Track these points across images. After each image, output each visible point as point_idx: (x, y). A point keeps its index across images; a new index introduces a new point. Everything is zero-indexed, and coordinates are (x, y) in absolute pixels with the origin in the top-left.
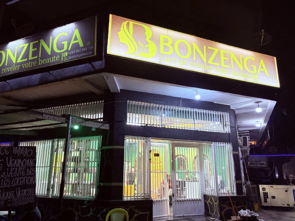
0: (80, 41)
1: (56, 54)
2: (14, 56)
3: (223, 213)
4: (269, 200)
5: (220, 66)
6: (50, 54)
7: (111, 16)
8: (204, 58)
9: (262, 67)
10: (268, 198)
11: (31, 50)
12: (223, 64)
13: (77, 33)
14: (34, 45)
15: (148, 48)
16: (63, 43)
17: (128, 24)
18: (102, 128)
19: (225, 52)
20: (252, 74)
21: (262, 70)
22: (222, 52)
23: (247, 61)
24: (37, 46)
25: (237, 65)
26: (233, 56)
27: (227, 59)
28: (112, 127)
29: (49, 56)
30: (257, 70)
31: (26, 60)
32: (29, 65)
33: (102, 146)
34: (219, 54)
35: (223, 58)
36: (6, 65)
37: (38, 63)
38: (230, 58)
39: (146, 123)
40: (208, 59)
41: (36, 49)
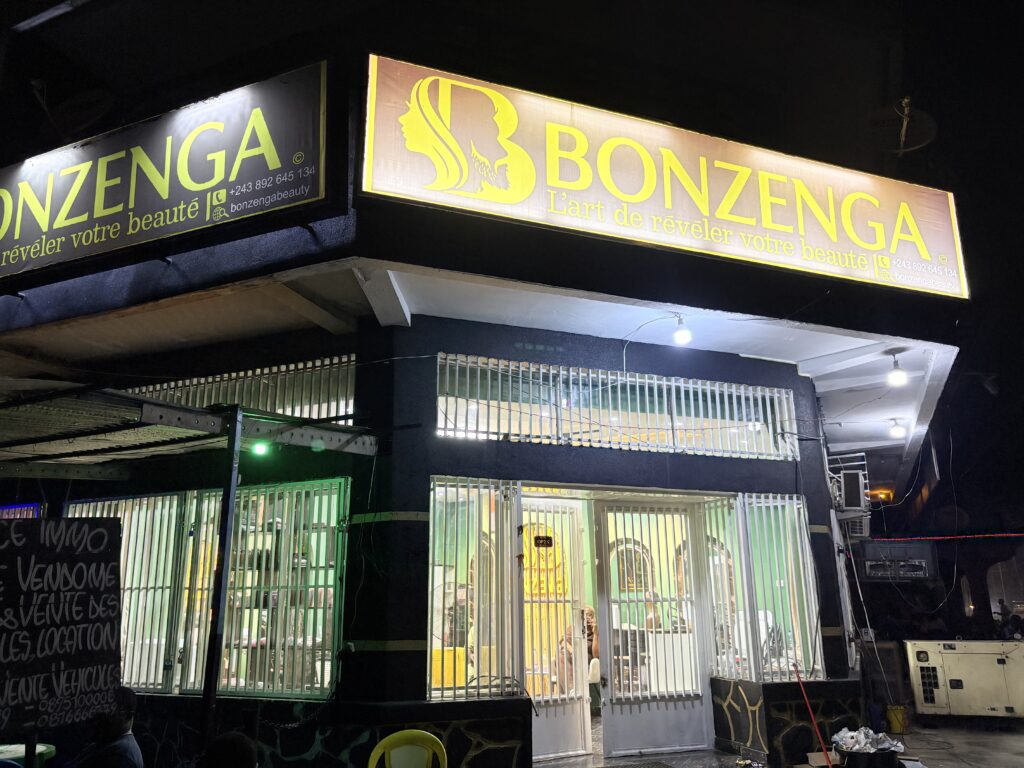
0: (268, 150)
1: (189, 196)
2: (43, 205)
3: (778, 742)
4: (940, 693)
5: (759, 228)
6: (164, 193)
7: (373, 59)
8: (702, 201)
9: (905, 229)
10: (936, 685)
11: (102, 183)
12: (767, 221)
13: (258, 122)
14: (110, 165)
15: (506, 170)
16: (210, 157)
17: (434, 88)
18: (352, 449)
19: (774, 177)
20: (869, 252)
21: (905, 237)
22: (764, 178)
23: (854, 207)
24: (120, 169)
25: (818, 224)
26: (801, 190)
27: (783, 202)
28: (384, 447)
29: (163, 205)
30: (889, 238)
31: (84, 218)
32: (93, 237)
33: (352, 513)
34: (753, 183)
35: (766, 199)
36: (17, 237)
37: (125, 228)
38: (791, 197)
39: (504, 430)
40: (714, 203)
41: (117, 181)
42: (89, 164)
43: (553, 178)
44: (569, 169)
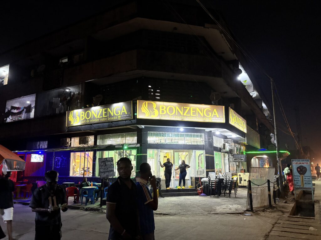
0: (125, 111)
1: (116, 116)
2: (96, 114)
4: (242, 182)
5: (190, 116)
6: (112, 115)
7: (138, 101)
8: (182, 113)
9: (215, 113)
10: (242, 181)
11: (104, 113)
12: (192, 115)
13: (124, 107)
14: (105, 110)
15: (154, 113)
16: (118, 111)
17: (145, 103)
18: (137, 146)
19: (193, 108)
20: (208, 117)
21: (215, 114)
22: (192, 108)
23: (206, 111)
24: (106, 111)
25: (200, 114)
26: (198, 109)
27: (194, 112)
28: (141, 145)
29: (112, 117)
30: (212, 115)
31: (102, 117)
32: (103, 120)
33: (137, 154)
34: (190, 109)
35: (192, 111)
36: (92, 118)
37: (107, 119)
38: (196, 111)
39: (157, 142)
40: (183, 113)
41: (106, 112)
42: (102, 109)
43: (161, 113)
44: (163, 112)
